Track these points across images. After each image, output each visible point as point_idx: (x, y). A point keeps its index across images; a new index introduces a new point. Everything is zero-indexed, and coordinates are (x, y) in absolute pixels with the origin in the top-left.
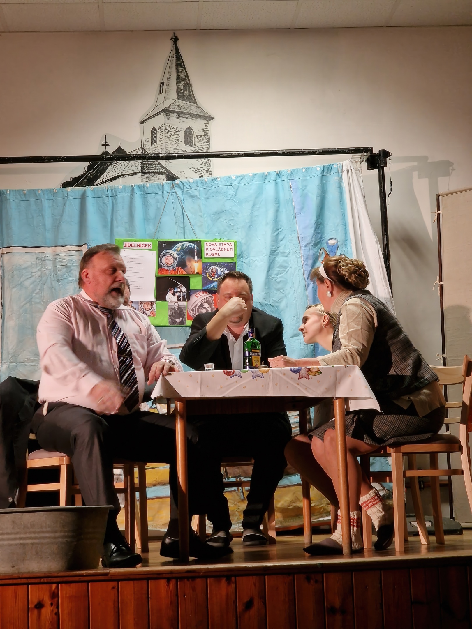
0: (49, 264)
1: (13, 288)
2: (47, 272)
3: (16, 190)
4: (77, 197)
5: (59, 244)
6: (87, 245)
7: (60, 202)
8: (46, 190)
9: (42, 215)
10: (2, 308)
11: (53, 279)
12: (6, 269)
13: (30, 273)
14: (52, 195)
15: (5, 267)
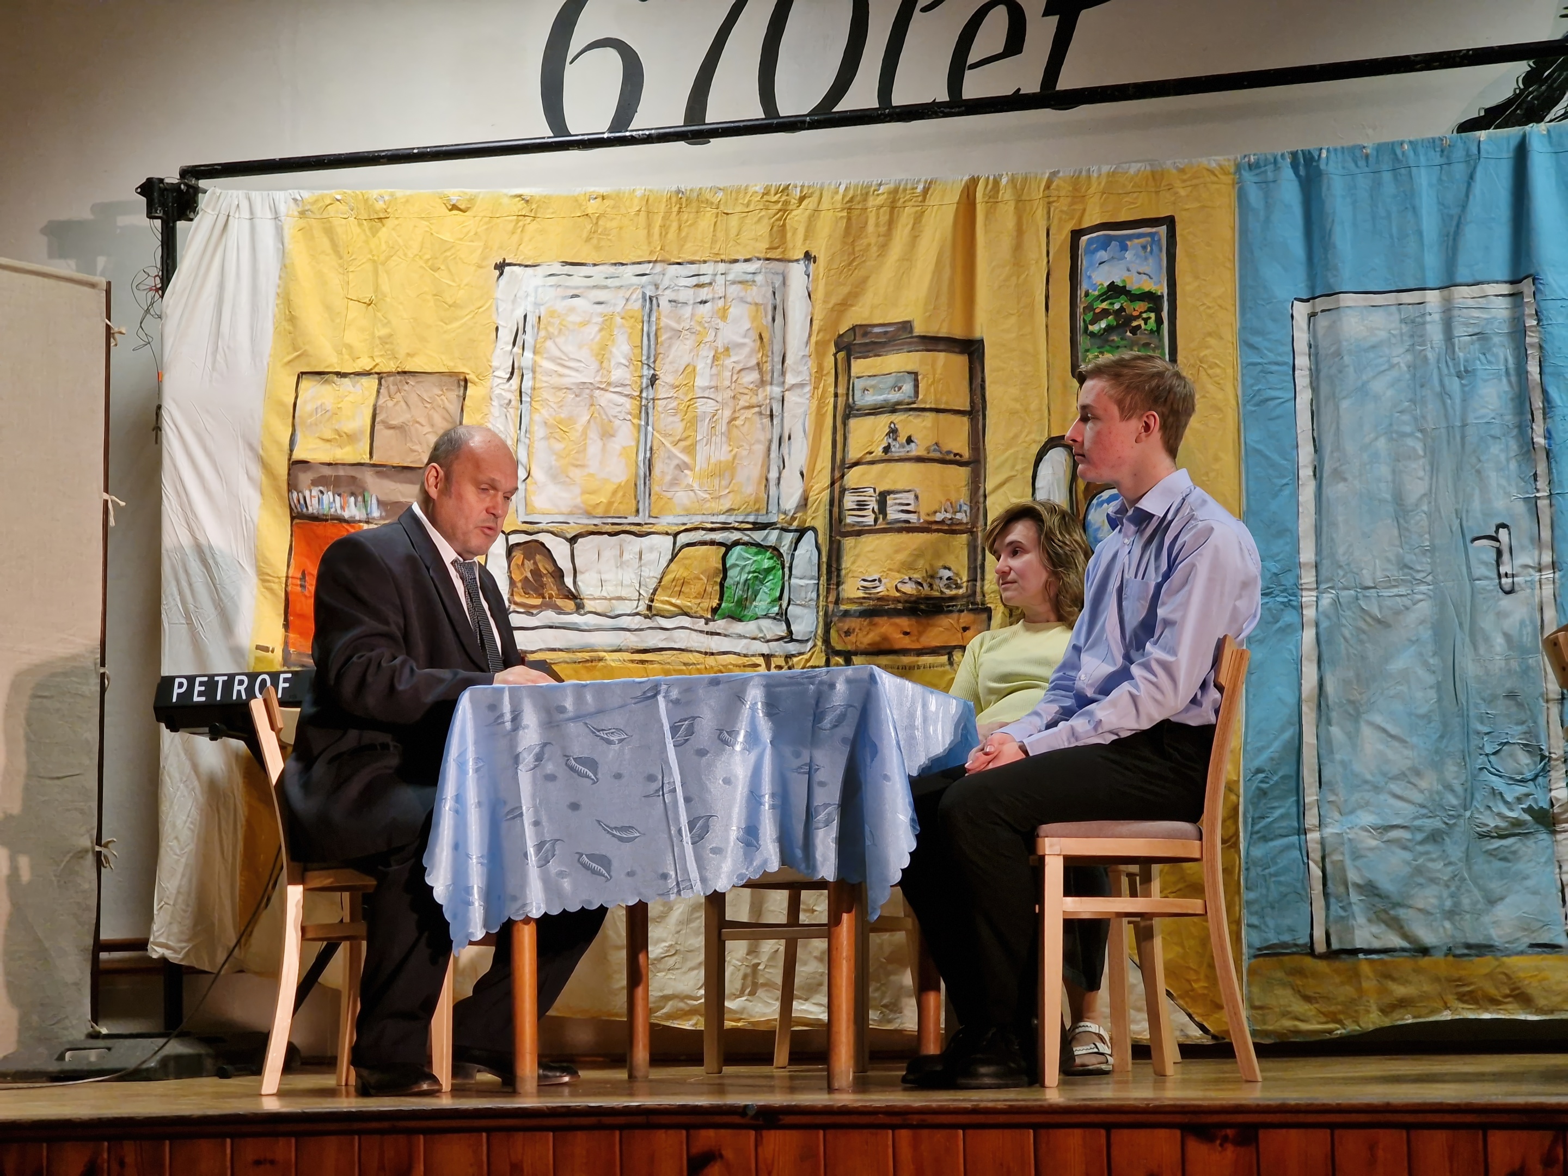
0: (1435, 332)
1: (1344, 398)
2: (1430, 355)
3: (1343, 148)
4: (1505, 155)
5: (1459, 280)
6: (1534, 280)
7: (1459, 170)
8: (1423, 140)
9: (1415, 210)
10: (1316, 451)
11: (1445, 371)
12: (1322, 352)
13: (1385, 359)
14: (1438, 154)
15: (1320, 347)
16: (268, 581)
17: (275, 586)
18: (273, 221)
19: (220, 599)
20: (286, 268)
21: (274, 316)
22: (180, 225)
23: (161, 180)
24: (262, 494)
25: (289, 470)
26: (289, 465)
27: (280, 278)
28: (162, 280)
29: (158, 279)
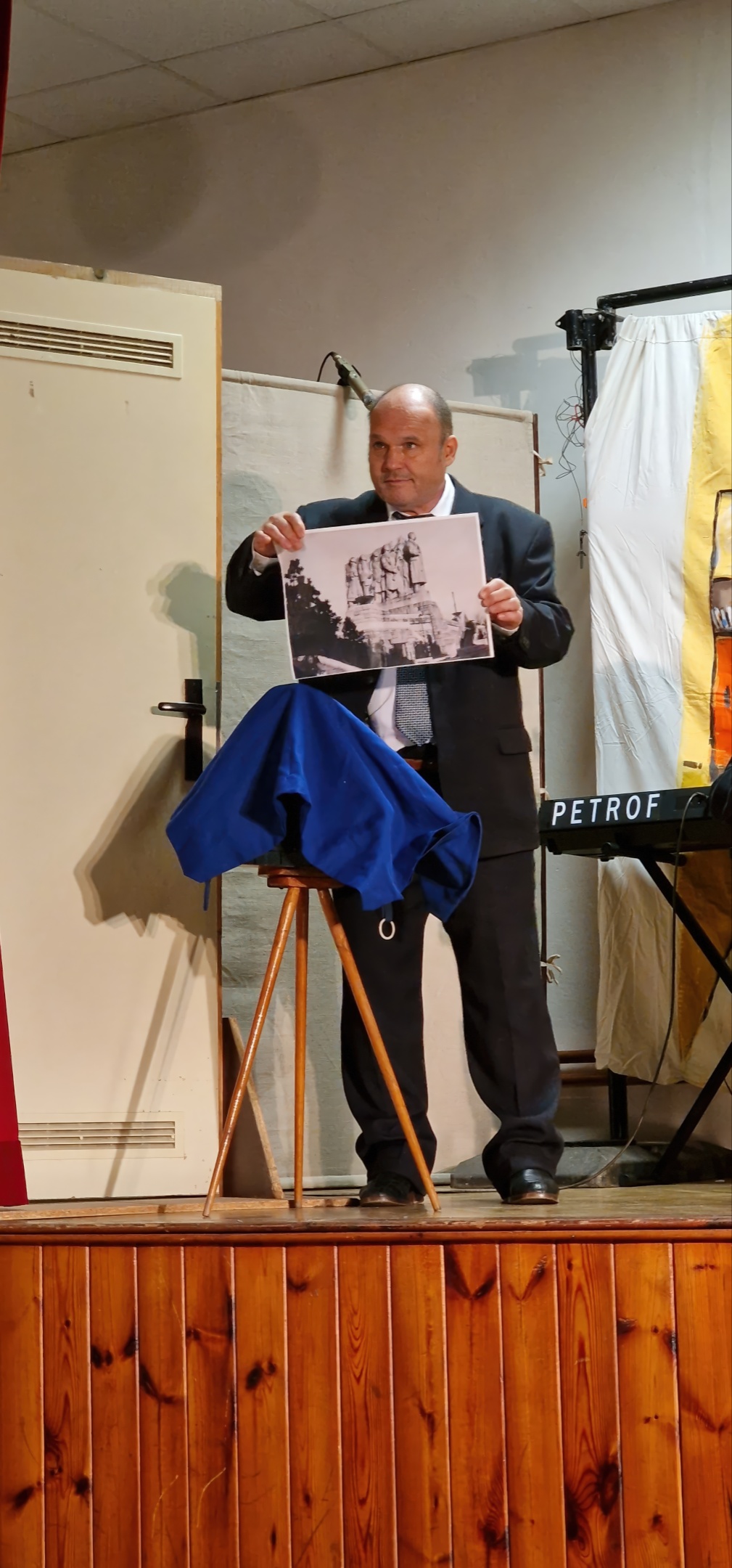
16: (694, 698)
17: (701, 703)
18: (689, 344)
19: (649, 718)
20: (703, 389)
21: (693, 437)
22: (600, 354)
23: (580, 312)
24: (686, 613)
25: (711, 587)
26: (711, 582)
27: (697, 399)
28: (583, 410)
29: (578, 408)
